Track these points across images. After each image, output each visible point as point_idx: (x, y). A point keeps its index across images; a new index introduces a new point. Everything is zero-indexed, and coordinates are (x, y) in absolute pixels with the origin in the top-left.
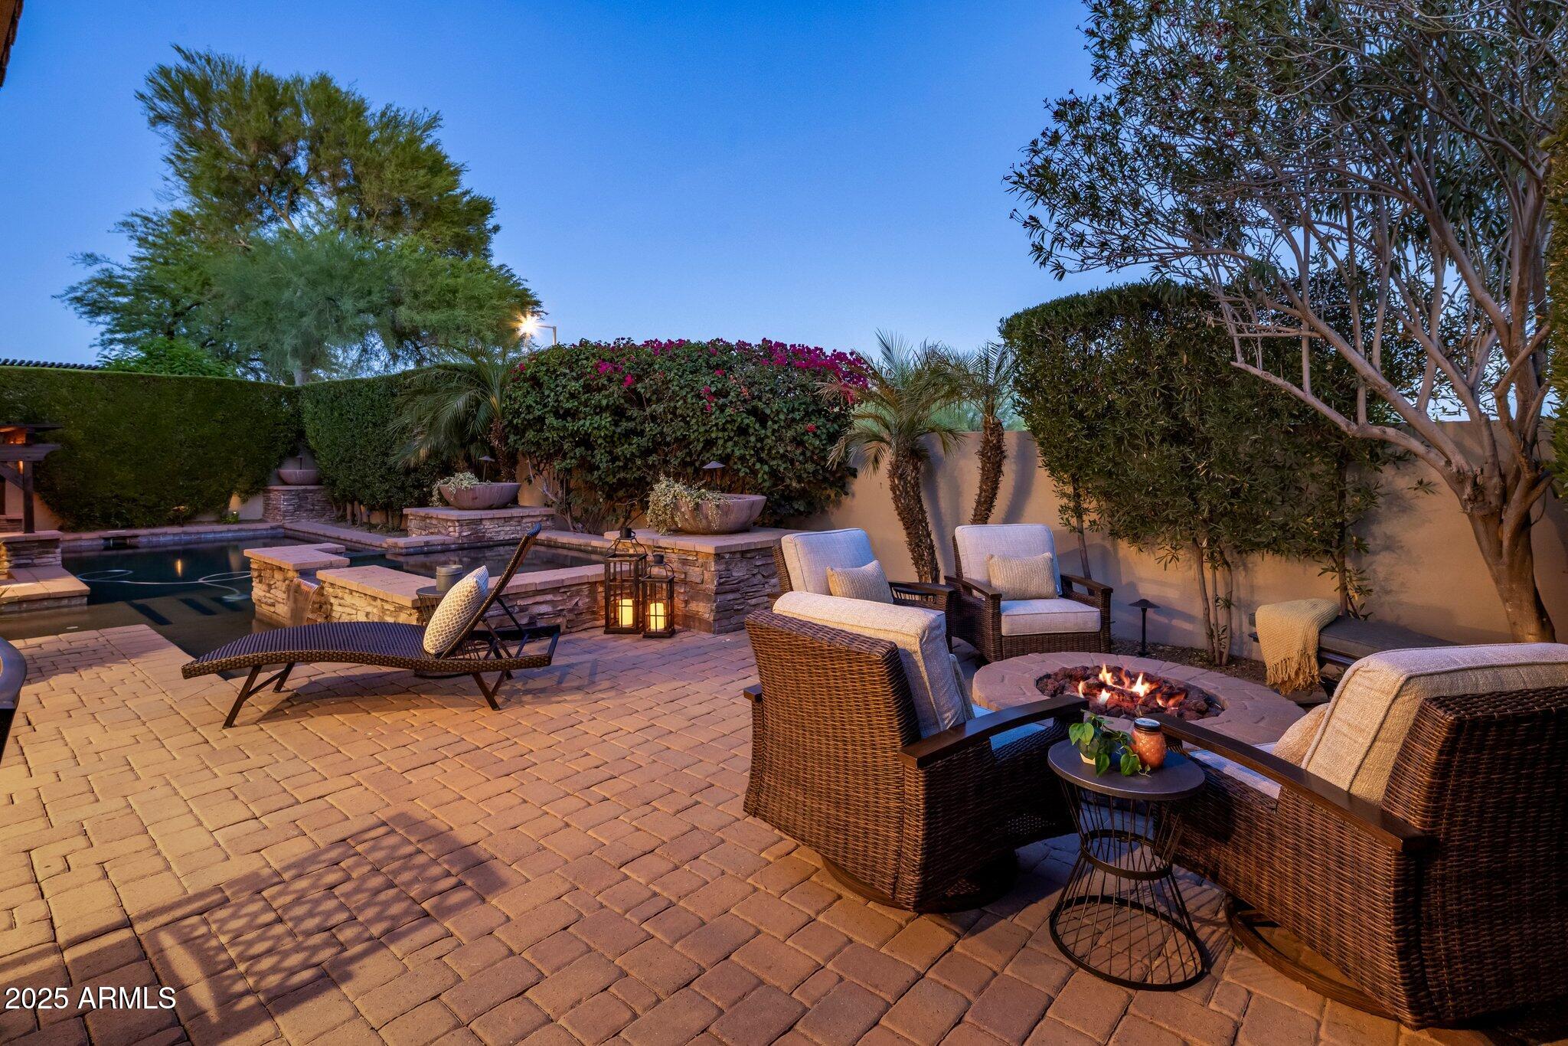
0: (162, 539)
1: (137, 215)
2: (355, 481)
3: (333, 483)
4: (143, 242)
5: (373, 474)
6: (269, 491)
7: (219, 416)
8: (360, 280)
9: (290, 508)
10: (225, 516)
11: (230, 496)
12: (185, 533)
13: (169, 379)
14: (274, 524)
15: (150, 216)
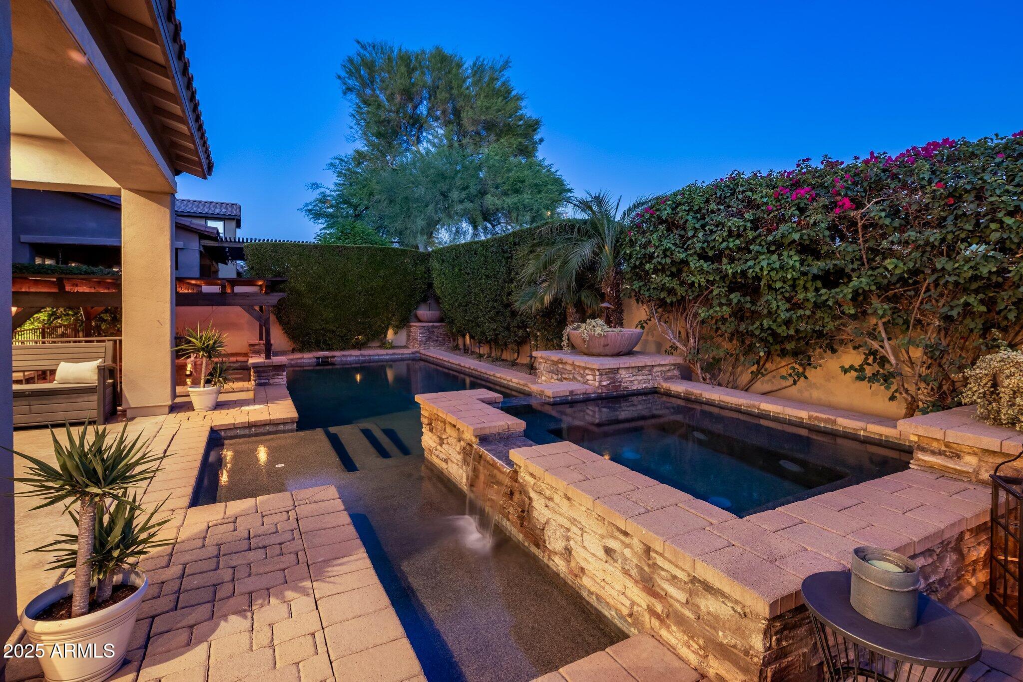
0: (348, 359)
1: (337, 159)
2: (469, 321)
3: (452, 322)
4: (340, 174)
5: (484, 315)
6: (410, 326)
7: (382, 273)
8: (461, 178)
9: (424, 339)
10: (384, 344)
11: (387, 330)
12: (362, 355)
13: (353, 248)
14: (414, 350)
15: (344, 158)
